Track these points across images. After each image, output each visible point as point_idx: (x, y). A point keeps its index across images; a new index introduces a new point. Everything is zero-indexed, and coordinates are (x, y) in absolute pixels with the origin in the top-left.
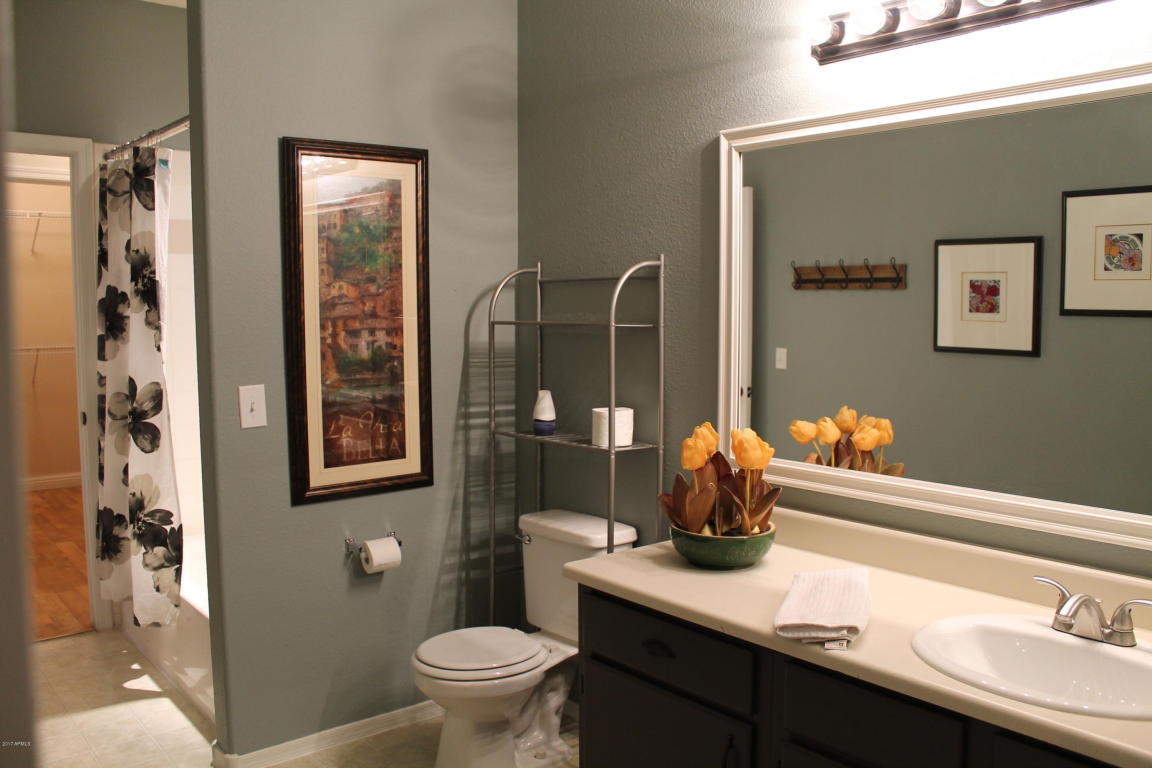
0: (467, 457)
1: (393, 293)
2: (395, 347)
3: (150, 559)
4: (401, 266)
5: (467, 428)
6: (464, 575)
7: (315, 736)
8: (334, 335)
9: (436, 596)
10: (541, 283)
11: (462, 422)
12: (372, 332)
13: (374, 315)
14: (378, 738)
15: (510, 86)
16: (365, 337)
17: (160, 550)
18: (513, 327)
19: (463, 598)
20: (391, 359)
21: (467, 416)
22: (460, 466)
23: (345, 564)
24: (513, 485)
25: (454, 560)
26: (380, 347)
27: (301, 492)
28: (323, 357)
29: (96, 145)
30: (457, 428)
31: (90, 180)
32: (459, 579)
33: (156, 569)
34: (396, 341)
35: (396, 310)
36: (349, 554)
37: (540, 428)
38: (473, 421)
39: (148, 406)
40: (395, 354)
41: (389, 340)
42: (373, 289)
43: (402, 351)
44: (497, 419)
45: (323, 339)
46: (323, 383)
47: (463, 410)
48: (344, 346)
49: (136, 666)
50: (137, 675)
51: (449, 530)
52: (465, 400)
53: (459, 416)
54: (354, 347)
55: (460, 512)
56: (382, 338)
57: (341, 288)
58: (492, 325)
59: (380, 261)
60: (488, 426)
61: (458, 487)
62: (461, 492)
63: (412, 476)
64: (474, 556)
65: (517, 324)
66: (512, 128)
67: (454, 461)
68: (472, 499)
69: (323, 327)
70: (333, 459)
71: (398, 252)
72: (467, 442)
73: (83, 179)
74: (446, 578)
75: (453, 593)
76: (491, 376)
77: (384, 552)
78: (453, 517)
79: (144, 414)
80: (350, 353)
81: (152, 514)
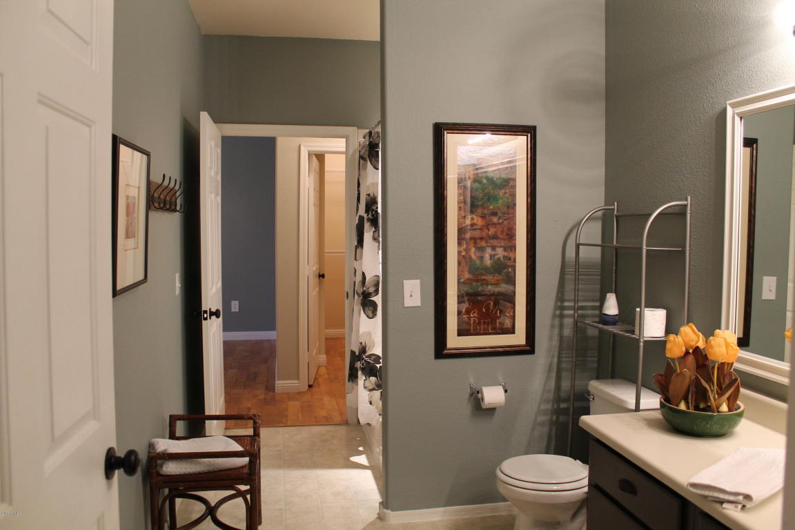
0: (561, 337)
1: (509, 223)
2: (510, 259)
3: (368, 384)
4: (515, 204)
5: (562, 316)
6: (554, 418)
7: (442, 509)
8: (467, 250)
9: (533, 430)
10: (617, 217)
11: (558, 312)
12: (494, 248)
13: (495, 237)
14: (483, 519)
15: (600, 79)
16: (489, 250)
17: (373, 379)
18: (600, 248)
19: (553, 433)
20: (506, 267)
21: (562, 308)
22: (555, 342)
23: (469, 400)
24: (596, 359)
25: (548, 406)
26: (499, 259)
27: (441, 350)
28: (459, 264)
29: (360, 130)
30: (554, 316)
31: (354, 154)
32: (551, 420)
33: (370, 390)
34: (511, 255)
35: (511, 235)
36: (471, 395)
37: (606, 320)
38: (566, 312)
39: (372, 290)
40: (509, 263)
41: (506, 254)
42: (495, 220)
43: (515, 262)
44: (579, 312)
45: (459, 253)
46: (459, 282)
47: (559, 304)
48: (473, 256)
49: (361, 449)
50: (359, 453)
51: (545, 385)
52: (561, 296)
53: (556, 308)
54: (481, 258)
55: (554, 375)
56: (500, 253)
57: (472, 219)
58: (578, 246)
59: (500, 201)
60: (573, 316)
61: (553, 356)
62: (555, 360)
63: (518, 346)
64: (563, 405)
65: (603, 247)
66: (602, 106)
67: (551, 338)
68: (564, 365)
69: (459, 244)
70: (461, 333)
71: (513, 195)
72: (561, 326)
73: (351, 152)
74: (541, 418)
75: (546, 430)
76: (576, 280)
77: (493, 395)
78: (548, 378)
79: (369, 295)
80: (478, 262)
81: (370, 356)
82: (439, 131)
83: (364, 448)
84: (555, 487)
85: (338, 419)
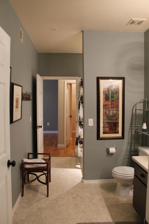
0: (132, 135)
1: (117, 104)
2: (117, 113)
3: (80, 146)
4: (119, 99)
5: (132, 129)
6: (130, 156)
7: (98, 180)
8: (106, 111)
9: (124, 160)
10: (147, 102)
11: (131, 128)
12: (113, 110)
13: (113, 107)
14: (110, 183)
15: (143, 64)
16: (112, 111)
17: (82, 145)
18: (143, 111)
19: (129, 161)
20: (116, 115)
21: (132, 127)
22: (130, 136)
23: (106, 151)
24: (141, 141)
25: (128, 153)
26: (114, 113)
27: (98, 138)
28: (104, 114)
29: (80, 78)
30: (130, 129)
31: (78, 84)
32: (129, 157)
33: (81, 148)
34: (118, 112)
35: (118, 107)
36: (107, 150)
37: (144, 130)
38: (133, 128)
39: (82, 121)
40: (117, 114)
41: (116, 112)
42: (113, 103)
43: (119, 114)
44: (136, 128)
45: (104, 112)
46: (103, 119)
47: (131, 125)
48: (107, 113)
49: (79, 163)
50: (78, 164)
51: (127, 147)
52: (131, 124)
53: (130, 127)
54: (109, 113)
55: (130, 145)
56: (115, 112)
57: (107, 102)
58: (136, 110)
59: (115, 98)
60: (135, 129)
61: (129, 140)
62: (130, 141)
63: (120, 137)
64: (132, 153)
66: (143, 72)
67: (129, 135)
68: (132, 142)
69: (104, 109)
70: (104, 133)
71: (118, 96)
72: (132, 132)
73: (77, 83)
74: (126, 157)
75: (127, 160)
76: (136, 119)
77: (112, 150)
79: (81, 122)
80: (109, 114)
81: (81, 139)
82: (98, 79)
83: (80, 163)
84: (128, 175)
85: (73, 155)
